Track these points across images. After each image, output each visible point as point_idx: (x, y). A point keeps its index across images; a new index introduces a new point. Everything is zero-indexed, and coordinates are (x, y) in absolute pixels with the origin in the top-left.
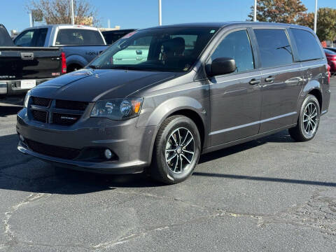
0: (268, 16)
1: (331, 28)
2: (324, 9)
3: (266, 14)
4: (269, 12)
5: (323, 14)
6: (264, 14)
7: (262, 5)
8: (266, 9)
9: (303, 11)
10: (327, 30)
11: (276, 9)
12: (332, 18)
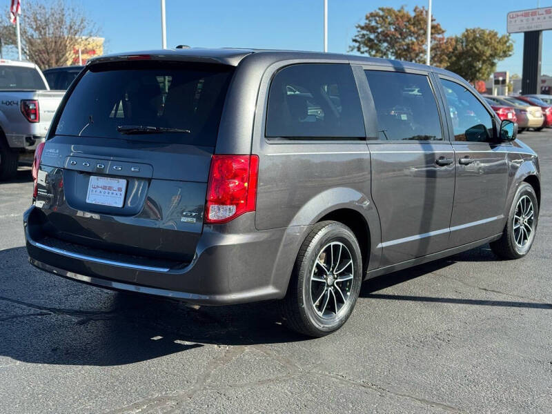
0: (384, 41)
1: (484, 62)
2: (474, 31)
3: (380, 37)
4: (385, 35)
5: (471, 39)
6: (377, 37)
7: (373, 23)
8: (380, 30)
9: (439, 34)
10: (479, 65)
11: (396, 30)
12: (486, 44)
